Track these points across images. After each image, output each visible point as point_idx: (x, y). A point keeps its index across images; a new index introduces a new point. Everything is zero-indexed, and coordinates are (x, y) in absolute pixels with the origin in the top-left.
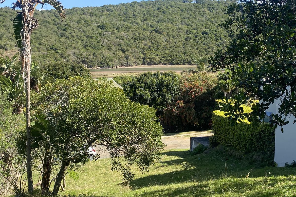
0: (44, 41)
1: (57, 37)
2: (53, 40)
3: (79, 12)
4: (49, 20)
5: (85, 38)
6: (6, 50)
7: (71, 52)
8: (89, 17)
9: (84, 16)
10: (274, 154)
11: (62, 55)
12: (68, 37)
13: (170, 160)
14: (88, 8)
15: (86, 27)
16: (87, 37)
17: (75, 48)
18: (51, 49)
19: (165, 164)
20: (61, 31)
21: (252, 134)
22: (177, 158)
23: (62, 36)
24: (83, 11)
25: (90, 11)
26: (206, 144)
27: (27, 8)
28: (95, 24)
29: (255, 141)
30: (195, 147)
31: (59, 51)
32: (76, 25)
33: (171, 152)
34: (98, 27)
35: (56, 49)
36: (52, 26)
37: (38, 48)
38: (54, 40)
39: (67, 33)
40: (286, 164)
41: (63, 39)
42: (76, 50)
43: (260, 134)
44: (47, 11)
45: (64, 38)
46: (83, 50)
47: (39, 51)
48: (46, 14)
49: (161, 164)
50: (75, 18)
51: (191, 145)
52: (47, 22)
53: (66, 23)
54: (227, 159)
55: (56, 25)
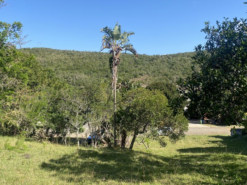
0: (161, 71)
1: (168, 69)
3: (181, 55)
5: (183, 69)
6: (142, 76)
7: (175, 77)
8: (187, 58)
9: (184, 57)
11: (170, 79)
12: (174, 69)
13: (215, 140)
14: (186, 53)
15: (184, 63)
16: (185, 68)
17: (177, 75)
18: (165, 75)
20: (170, 66)
22: (220, 139)
24: (183, 55)
28: (190, 61)
30: (234, 134)
32: (179, 62)
34: (191, 63)
35: (167, 75)
36: (166, 63)
37: (158, 75)
38: (166, 70)
39: (174, 67)
41: (171, 70)
42: (178, 76)
44: (164, 55)
46: (182, 76)
48: (163, 57)
49: (209, 142)
50: (179, 58)
52: (164, 61)
53: (173, 61)
55: (168, 63)
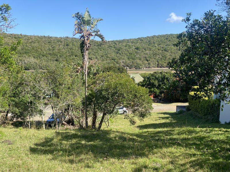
0: (109, 56)
1: (115, 54)
2: (113, 55)
3: (126, 41)
4: (112, 45)
5: (128, 54)
6: (92, 60)
7: (121, 61)
8: (131, 44)
9: (129, 43)
10: (219, 117)
11: (117, 63)
12: (120, 54)
13: (165, 116)
14: (130, 39)
15: (129, 49)
16: (129, 53)
17: (123, 59)
18: (112, 59)
19: (161, 119)
20: (117, 51)
21: (208, 106)
22: (168, 116)
23: (117, 53)
24: (128, 41)
25: (132, 41)
26: (184, 110)
27: (86, 38)
28: (134, 47)
29: (209, 109)
30: (179, 111)
31: (116, 61)
32: (124, 48)
33: (165, 112)
34: (135, 48)
35: (115, 60)
36: (113, 48)
37: (106, 59)
39: (120, 52)
40: (225, 122)
43: (212, 106)
44: (111, 41)
45: (118, 54)
46: (127, 60)
47: (107, 61)
48: (110, 43)
49: (159, 118)
50: (124, 44)
51: (176, 110)
52: (111, 46)
53: (120, 47)
54: (194, 118)
55: (115, 48)
